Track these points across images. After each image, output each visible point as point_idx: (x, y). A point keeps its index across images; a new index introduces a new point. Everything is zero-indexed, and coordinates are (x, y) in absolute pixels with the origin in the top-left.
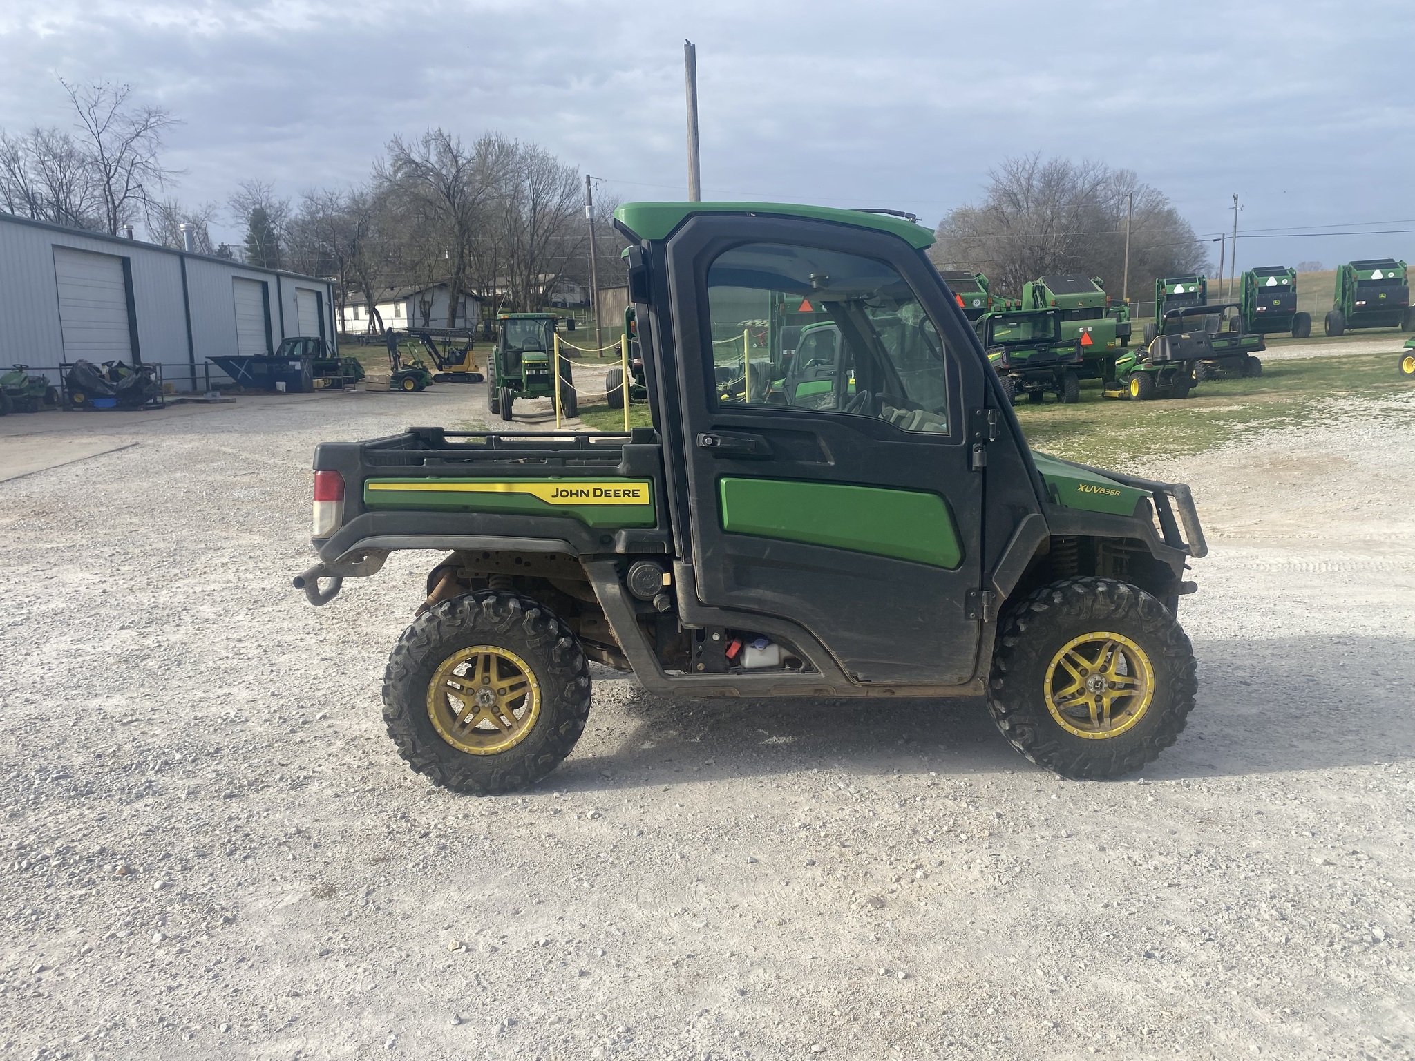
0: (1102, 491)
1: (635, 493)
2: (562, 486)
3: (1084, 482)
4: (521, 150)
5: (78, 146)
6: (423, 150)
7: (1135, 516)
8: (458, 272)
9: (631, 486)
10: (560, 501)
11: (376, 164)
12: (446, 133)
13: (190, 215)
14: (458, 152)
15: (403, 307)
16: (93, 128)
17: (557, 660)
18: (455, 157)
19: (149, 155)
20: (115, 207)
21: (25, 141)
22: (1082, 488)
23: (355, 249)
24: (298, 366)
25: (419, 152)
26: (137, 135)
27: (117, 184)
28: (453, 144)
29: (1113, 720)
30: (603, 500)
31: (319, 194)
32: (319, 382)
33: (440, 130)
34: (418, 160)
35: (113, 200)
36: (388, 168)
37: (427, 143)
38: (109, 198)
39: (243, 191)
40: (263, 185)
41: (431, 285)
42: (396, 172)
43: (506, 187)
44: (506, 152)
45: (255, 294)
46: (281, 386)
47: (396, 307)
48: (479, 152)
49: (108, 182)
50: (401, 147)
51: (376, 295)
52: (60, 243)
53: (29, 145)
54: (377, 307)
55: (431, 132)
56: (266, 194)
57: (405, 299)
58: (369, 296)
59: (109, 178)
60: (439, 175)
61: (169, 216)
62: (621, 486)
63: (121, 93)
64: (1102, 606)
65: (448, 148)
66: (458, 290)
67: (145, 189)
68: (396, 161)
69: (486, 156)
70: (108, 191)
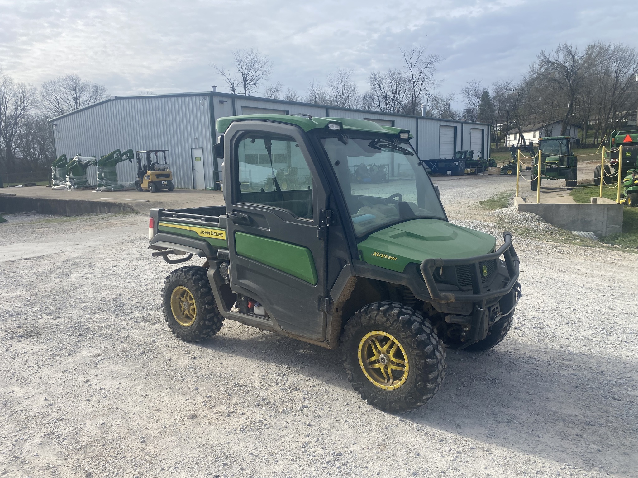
0: (386, 257)
1: (221, 235)
2: (204, 230)
3: (377, 251)
4: (612, 48)
5: (404, 75)
6: (555, 55)
7: (404, 273)
8: (568, 115)
9: (221, 232)
10: (202, 235)
11: (531, 66)
12: (569, 45)
13: (444, 98)
14: (575, 53)
15: (538, 133)
16: (410, 67)
17: (199, 296)
18: (573, 57)
19: (430, 75)
20: (415, 98)
21: (385, 76)
22: (375, 254)
23: (516, 107)
24: (457, 164)
25: (553, 57)
26: (426, 67)
27: (417, 89)
28: (573, 50)
29: (395, 382)
30: (213, 236)
31: (501, 83)
32: (467, 170)
33: (566, 44)
34: (553, 61)
35: (415, 95)
36: (537, 67)
37: (558, 52)
38: (414, 95)
39: (468, 85)
40: (477, 82)
41: (552, 122)
42: (540, 68)
43: (600, 68)
44: (603, 50)
45: (451, 132)
46: (449, 172)
47: (534, 133)
48: (588, 52)
49: (414, 88)
50: (545, 56)
51: (523, 128)
52: (367, 117)
53: (387, 77)
54: (523, 134)
55: (561, 46)
56: (478, 86)
57: (539, 129)
58: (520, 129)
59: (414, 86)
60: (564, 67)
61: (435, 100)
62: (218, 231)
63: (421, 51)
64: (380, 318)
65: (570, 53)
66: (566, 123)
67: (427, 89)
68: (541, 63)
69: (591, 53)
70: (413, 92)
